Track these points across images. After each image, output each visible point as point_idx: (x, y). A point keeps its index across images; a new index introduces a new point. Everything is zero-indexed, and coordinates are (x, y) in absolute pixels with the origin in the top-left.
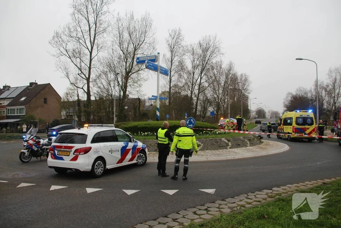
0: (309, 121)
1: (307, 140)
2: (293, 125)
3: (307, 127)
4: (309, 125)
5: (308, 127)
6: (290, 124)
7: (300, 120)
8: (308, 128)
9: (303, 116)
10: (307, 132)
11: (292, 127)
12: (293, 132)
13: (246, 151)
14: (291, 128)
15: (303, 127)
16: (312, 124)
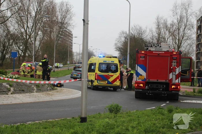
0: (113, 68)
1: (112, 89)
2: (96, 72)
3: (110, 74)
4: (113, 72)
5: (112, 74)
6: (93, 71)
7: (104, 66)
8: (112, 76)
9: (107, 62)
10: (111, 80)
11: (94, 73)
12: (96, 79)
13: (28, 97)
14: (94, 75)
15: (106, 74)
16: (116, 71)
